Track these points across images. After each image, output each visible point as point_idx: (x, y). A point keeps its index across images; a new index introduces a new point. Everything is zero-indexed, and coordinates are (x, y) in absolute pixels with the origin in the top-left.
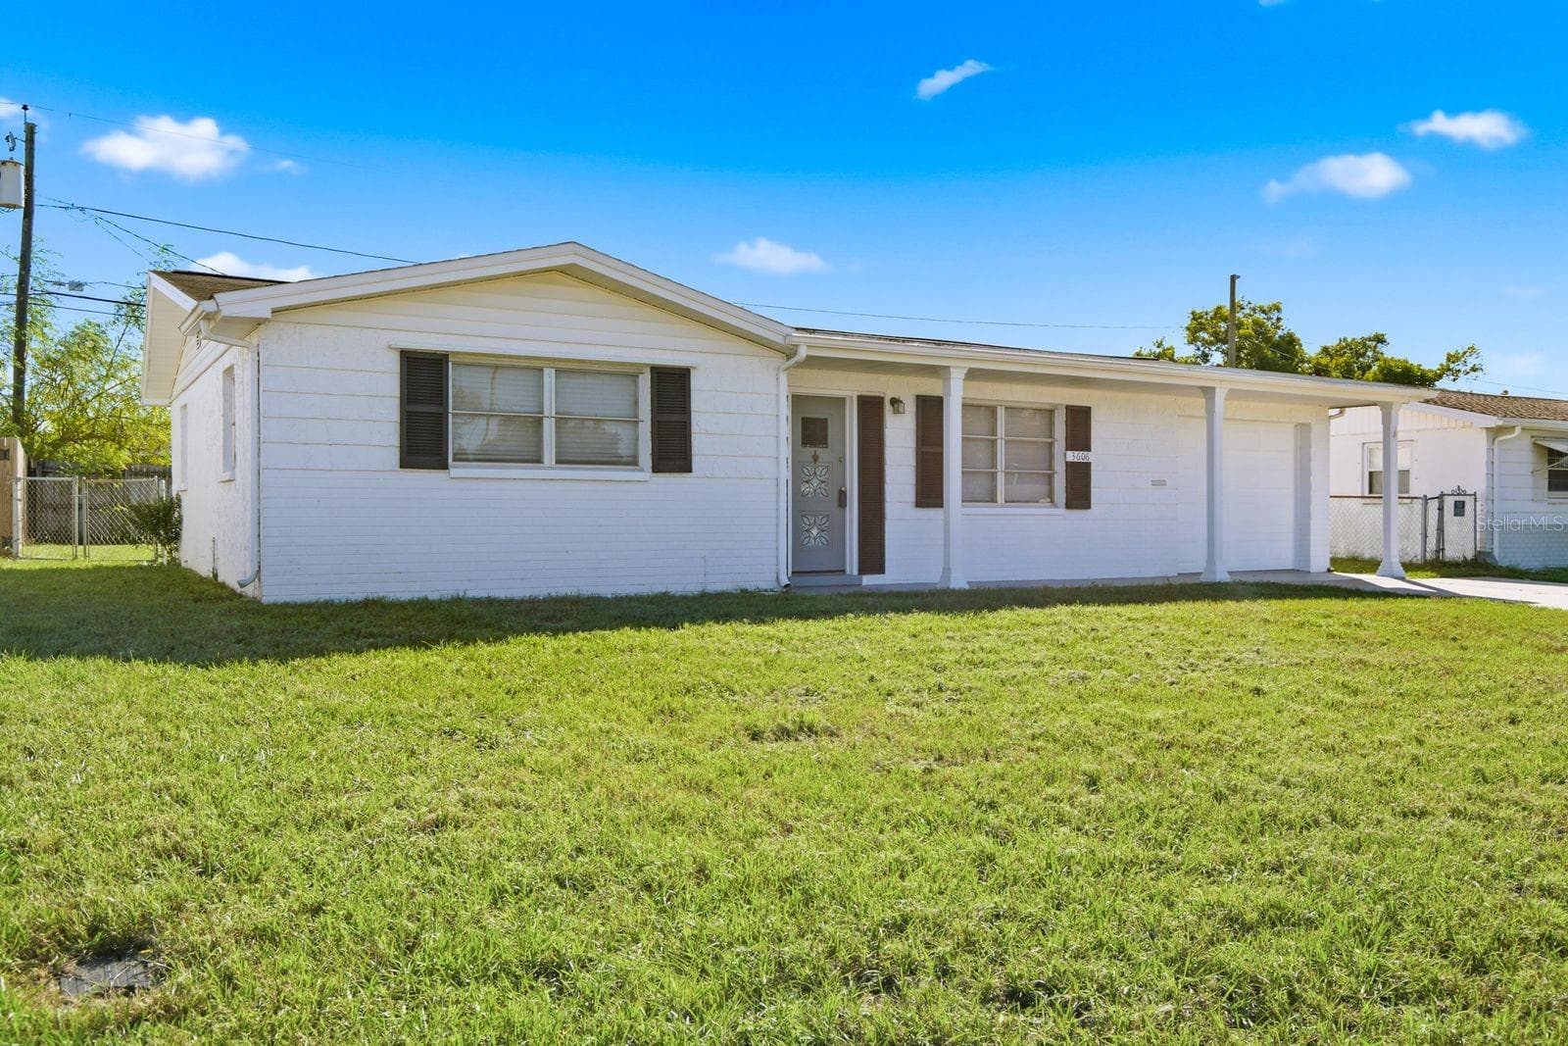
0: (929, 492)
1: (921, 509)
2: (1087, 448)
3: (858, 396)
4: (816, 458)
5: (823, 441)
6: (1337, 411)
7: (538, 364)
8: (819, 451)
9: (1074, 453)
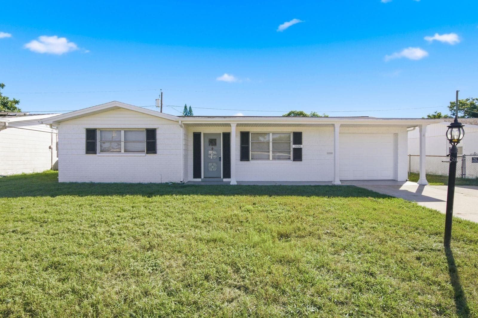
0: (245, 157)
1: (242, 162)
2: (300, 143)
3: (223, 133)
4: (212, 149)
5: (215, 144)
6: (413, 128)
7: (120, 130)
8: (213, 147)
9: (296, 145)
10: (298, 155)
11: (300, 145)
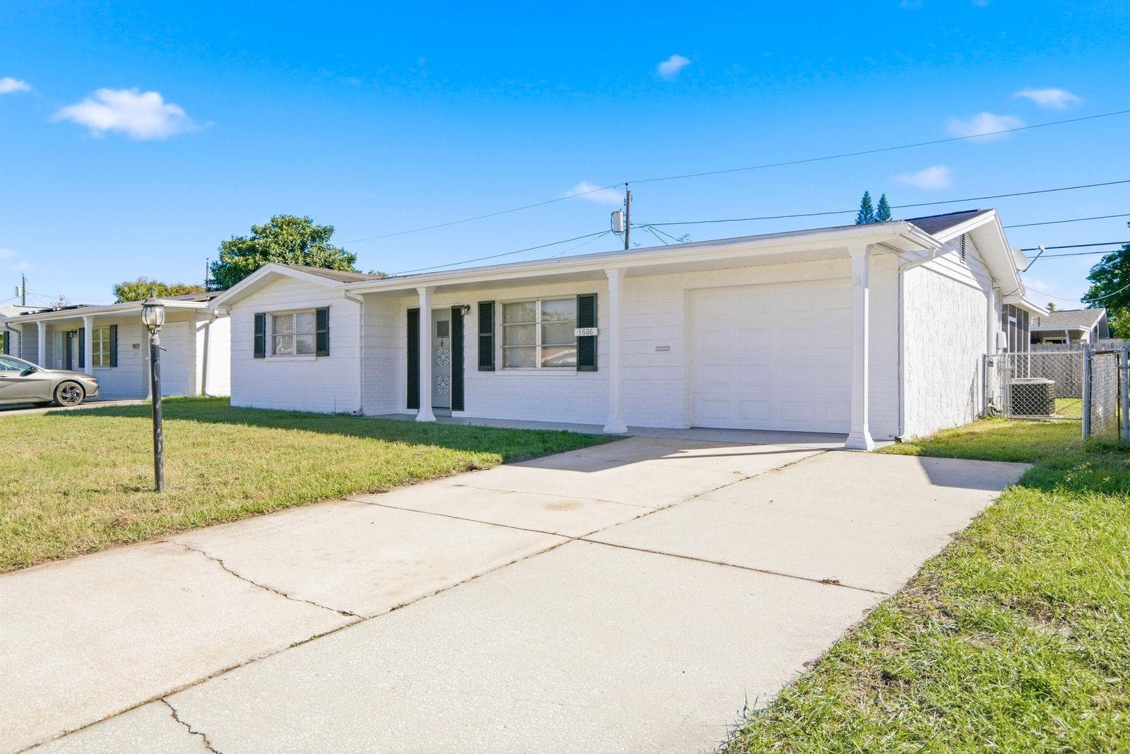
0: (486, 362)
1: (482, 372)
3: (452, 307)
4: (442, 344)
5: (447, 333)
7: (291, 313)
8: (444, 340)
9: (582, 329)
10: (587, 356)
11: (590, 329)
